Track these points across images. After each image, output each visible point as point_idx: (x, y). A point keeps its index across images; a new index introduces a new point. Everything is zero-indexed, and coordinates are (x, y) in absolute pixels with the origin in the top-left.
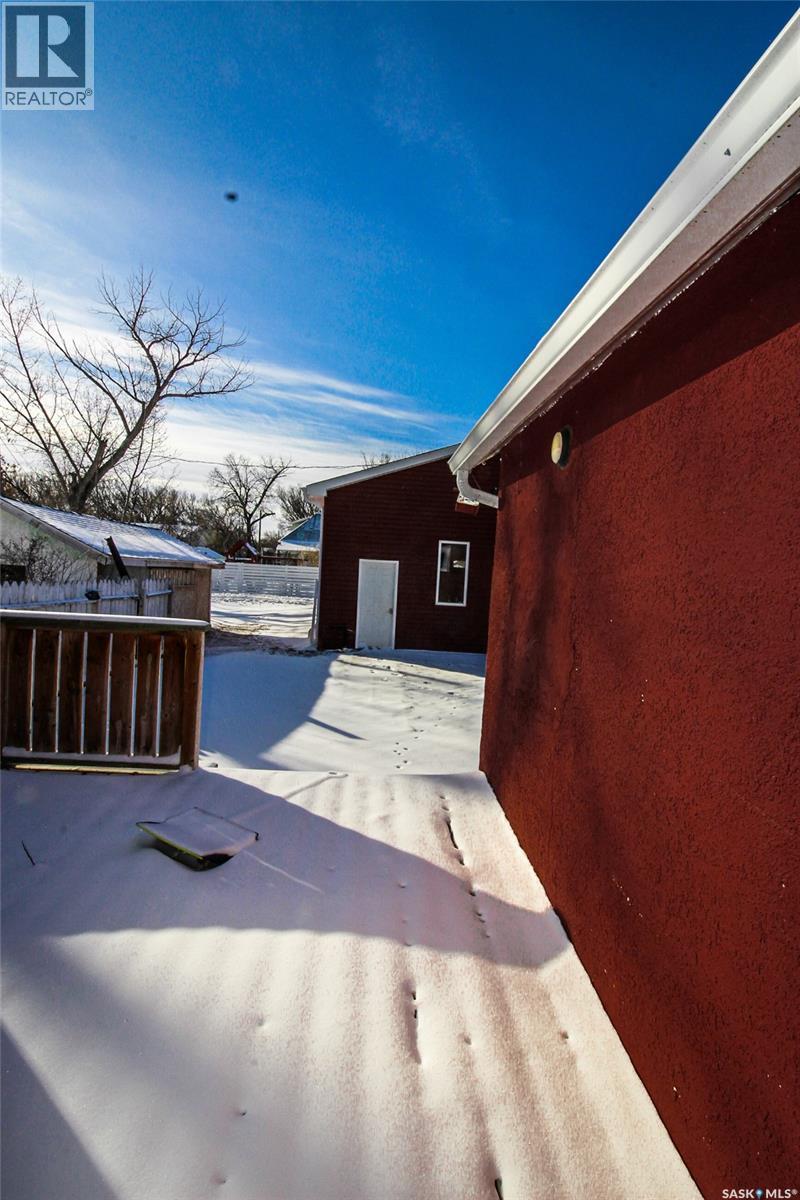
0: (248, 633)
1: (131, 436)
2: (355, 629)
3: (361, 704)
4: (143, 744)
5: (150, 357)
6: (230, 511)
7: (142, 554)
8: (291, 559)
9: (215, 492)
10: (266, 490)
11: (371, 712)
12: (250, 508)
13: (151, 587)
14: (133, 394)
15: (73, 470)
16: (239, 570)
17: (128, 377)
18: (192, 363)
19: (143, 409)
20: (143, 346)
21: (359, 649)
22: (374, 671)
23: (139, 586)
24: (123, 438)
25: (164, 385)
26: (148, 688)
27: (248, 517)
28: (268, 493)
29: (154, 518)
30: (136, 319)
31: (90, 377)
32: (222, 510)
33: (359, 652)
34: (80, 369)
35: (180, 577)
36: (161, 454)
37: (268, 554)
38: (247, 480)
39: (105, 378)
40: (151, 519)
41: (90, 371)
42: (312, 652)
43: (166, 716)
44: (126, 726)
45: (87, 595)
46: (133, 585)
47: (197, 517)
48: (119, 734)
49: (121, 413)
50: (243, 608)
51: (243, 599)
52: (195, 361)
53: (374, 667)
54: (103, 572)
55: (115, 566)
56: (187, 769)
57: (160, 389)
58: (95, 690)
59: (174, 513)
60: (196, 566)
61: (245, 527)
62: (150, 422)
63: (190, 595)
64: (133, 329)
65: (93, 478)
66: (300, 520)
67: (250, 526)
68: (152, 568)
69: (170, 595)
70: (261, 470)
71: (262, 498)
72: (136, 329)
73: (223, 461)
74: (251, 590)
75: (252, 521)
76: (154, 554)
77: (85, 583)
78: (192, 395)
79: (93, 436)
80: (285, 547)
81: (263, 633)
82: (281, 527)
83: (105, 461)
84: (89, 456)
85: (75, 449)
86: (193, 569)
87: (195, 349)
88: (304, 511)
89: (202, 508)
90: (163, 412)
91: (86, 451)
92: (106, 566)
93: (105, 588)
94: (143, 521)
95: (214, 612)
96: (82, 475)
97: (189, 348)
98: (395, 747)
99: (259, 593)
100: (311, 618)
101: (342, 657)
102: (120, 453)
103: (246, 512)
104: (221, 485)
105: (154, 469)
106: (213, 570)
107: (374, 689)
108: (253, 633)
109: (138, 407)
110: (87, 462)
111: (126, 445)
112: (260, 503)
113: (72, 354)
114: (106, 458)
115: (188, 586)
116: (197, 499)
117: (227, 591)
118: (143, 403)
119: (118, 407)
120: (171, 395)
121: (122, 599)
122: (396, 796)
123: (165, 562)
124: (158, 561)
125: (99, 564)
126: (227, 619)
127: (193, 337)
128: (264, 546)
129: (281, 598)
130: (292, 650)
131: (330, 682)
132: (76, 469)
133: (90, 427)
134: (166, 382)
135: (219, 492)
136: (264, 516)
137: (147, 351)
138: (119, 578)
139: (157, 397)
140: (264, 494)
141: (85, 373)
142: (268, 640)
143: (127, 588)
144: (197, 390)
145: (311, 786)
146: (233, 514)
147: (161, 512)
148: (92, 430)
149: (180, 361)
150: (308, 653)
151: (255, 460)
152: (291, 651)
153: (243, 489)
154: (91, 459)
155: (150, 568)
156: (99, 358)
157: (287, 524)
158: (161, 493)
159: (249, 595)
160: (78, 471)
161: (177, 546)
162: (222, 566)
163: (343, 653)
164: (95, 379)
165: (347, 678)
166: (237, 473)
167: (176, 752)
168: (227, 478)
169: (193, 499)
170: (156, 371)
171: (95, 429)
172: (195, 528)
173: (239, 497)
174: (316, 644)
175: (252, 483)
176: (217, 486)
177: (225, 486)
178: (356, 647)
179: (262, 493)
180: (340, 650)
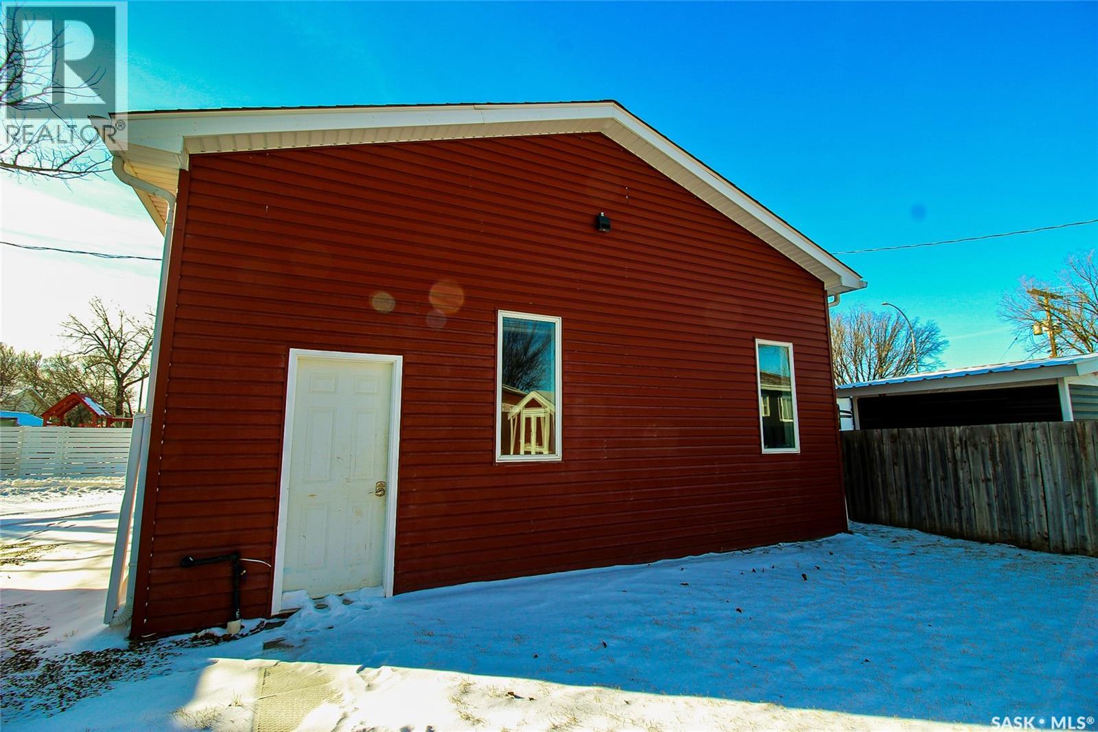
2: (271, 558)
12: (125, 365)
16: (60, 438)
27: (119, 377)
38: (120, 332)
61: (115, 389)
67: (122, 389)
71: (144, 353)
75: (124, 383)
103: (117, 372)
112: (140, 359)
140: (147, 349)
146: (96, 373)
153: (114, 341)
168: (90, 326)
173: (107, 351)
174: (126, 624)
175: (129, 337)
176: (71, 336)
177: (86, 336)
178: (273, 614)
179: (143, 347)
180: (217, 631)
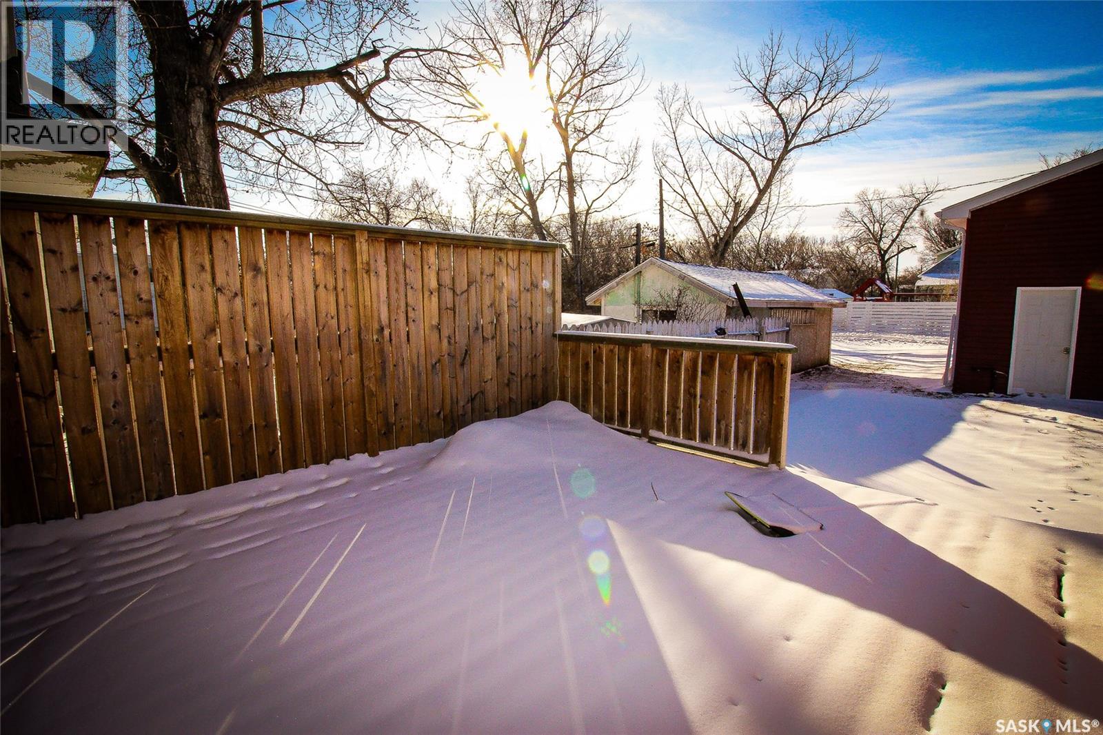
0: (869, 371)
1: (762, 192)
2: (1007, 372)
3: (1000, 454)
4: (741, 442)
5: (779, 115)
6: (862, 249)
7: (764, 296)
8: (934, 295)
9: (846, 232)
10: (905, 222)
11: (1011, 463)
12: (885, 244)
13: (770, 324)
14: (764, 155)
15: (715, 232)
16: (867, 309)
17: (760, 139)
18: (820, 109)
19: (773, 166)
20: (773, 107)
21: (1013, 396)
22: (1030, 420)
23: (759, 324)
24: (755, 196)
25: (792, 139)
26: (744, 397)
27: (882, 254)
28: (907, 225)
29: (784, 265)
30: (767, 84)
31: (728, 150)
32: (852, 249)
33: (1013, 398)
34: (721, 144)
35: (799, 316)
36: (787, 204)
37: (906, 291)
38: (881, 216)
39: (740, 146)
40: (782, 266)
41: (728, 144)
42: (946, 394)
43: (758, 422)
44: (728, 426)
45: (716, 331)
46: (754, 324)
47: (824, 259)
48: (723, 432)
49: (753, 174)
50: (868, 347)
51: (870, 338)
52: (823, 105)
53: (1031, 417)
54: (730, 312)
55: (740, 307)
56: (774, 467)
57: (788, 142)
58: (706, 395)
59: (803, 258)
60: (815, 306)
61: (879, 265)
62: (778, 176)
63: (810, 333)
64: (765, 96)
65: (730, 237)
66: (949, 249)
67: (884, 262)
68: (772, 308)
69: (788, 332)
70: (898, 202)
71: (900, 231)
72: (767, 94)
73: (855, 199)
74: (881, 329)
75: (887, 257)
76: (775, 296)
77: (715, 322)
78: (820, 140)
79: (730, 200)
80: (926, 282)
81: (888, 372)
82: (923, 260)
83: (740, 219)
84: (727, 218)
85: (715, 214)
86: (813, 309)
87: (823, 94)
88: (956, 239)
89: (832, 250)
90: (791, 164)
91: (725, 213)
92: (733, 308)
93: (731, 325)
94: (774, 269)
95: (834, 351)
96: (722, 235)
97: (817, 95)
98: (1036, 504)
99: (890, 332)
100: (945, 359)
101: (986, 402)
102: (752, 210)
103: (880, 249)
104: (852, 224)
105: (779, 220)
106: (834, 309)
107: (1024, 440)
108: (876, 372)
109: (768, 165)
110: (726, 223)
111: (757, 202)
112: (897, 237)
113: (715, 134)
114: (741, 216)
115: (807, 324)
116: (826, 242)
117: (853, 331)
118: (772, 160)
119: (751, 170)
120: (798, 146)
121: (745, 334)
122: (993, 535)
123: (785, 303)
124: (778, 302)
125: (727, 306)
126: (848, 358)
127: (821, 82)
128: (902, 283)
129: (916, 338)
130: (919, 390)
131: (960, 426)
132: (717, 230)
133: (728, 193)
134: (794, 135)
135: (849, 233)
136: (902, 250)
137: (776, 110)
138: (743, 317)
139: (786, 151)
140: (902, 226)
141: (724, 146)
142: (891, 379)
143: (749, 325)
144: (824, 134)
145: (890, 504)
146: (865, 252)
147: (791, 259)
148: (729, 196)
149: (808, 110)
150: (940, 395)
151: (892, 191)
152: (917, 391)
153: (877, 225)
154: (728, 219)
155: (771, 308)
156: (735, 131)
157: (931, 256)
158: (790, 241)
159: (877, 335)
160: (718, 232)
161: (798, 287)
162: (844, 305)
163: (988, 398)
164: (732, 149)
165: (986, 424)
166: (871, 209)
167: (766, 452)
168: (859, 217)
169: (823, 242)
170: (785, 127)
171: (732, 194)
172: (822, 271)
173: (873, 234)
174: (951, 386)
175: (888, 217)
176: (848, 226)
177: (856, 224)
178: (1008, 393)
179: (900, 226)
180: (984, 395)
